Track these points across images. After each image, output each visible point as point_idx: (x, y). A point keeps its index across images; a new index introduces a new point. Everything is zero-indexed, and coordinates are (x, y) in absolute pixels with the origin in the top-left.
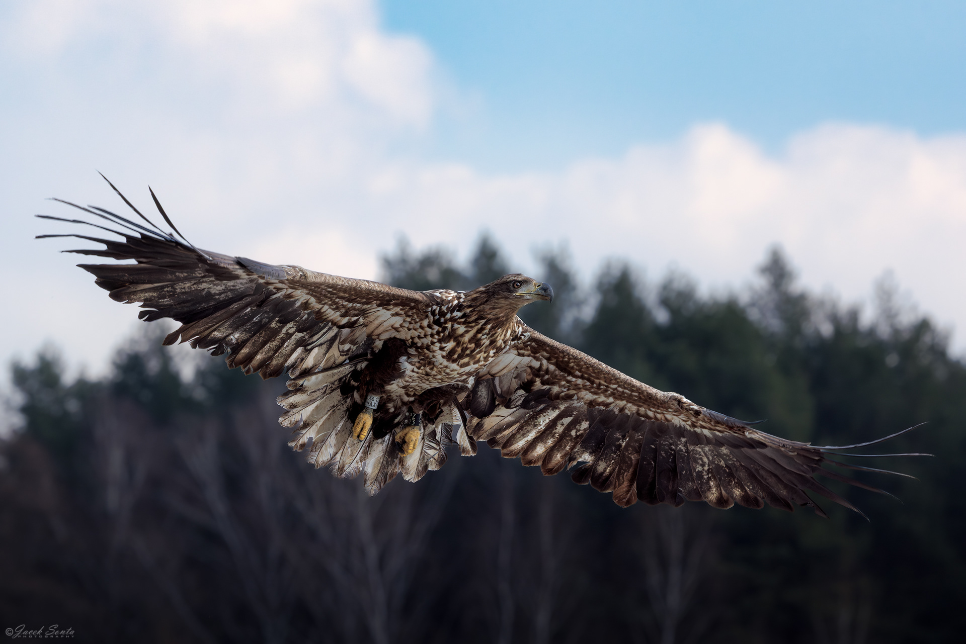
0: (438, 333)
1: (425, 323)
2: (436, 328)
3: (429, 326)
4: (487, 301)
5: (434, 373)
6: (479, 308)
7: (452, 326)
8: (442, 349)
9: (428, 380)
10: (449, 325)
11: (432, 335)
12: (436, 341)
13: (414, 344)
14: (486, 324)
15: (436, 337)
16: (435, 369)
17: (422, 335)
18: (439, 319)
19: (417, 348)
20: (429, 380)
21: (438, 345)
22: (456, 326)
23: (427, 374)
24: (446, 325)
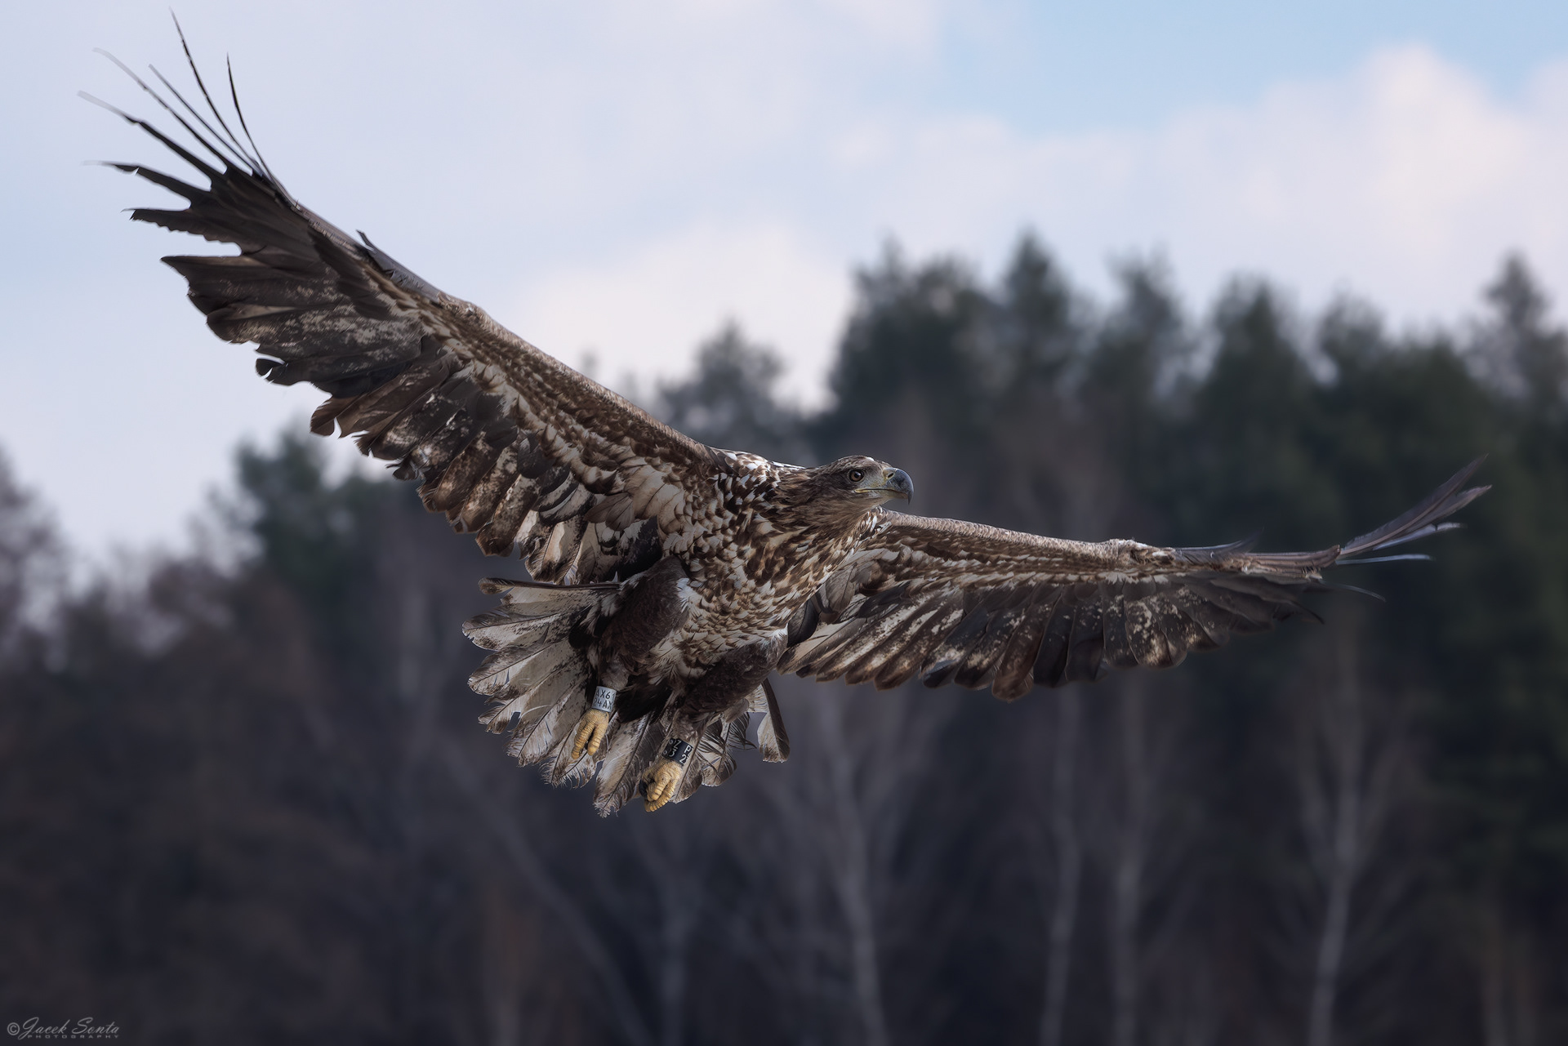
0: (732, 524)
1: (713, 507)
2: (729, 515)
3: (719, 513)
4: (810, 500)
5: (735, 605)
6: (798, 509)
7: (754, 516)
8: (741, 554)
9: (724, 625)
10: (749, 513)
11: (724, 530)
12: (730, 539)
13: (697, 552)
14: (808, 532)
15: (730, 531)
16: (736, 596)
17: (710, 532)
18: (733, 500)
19: (703, 557)
20: (728, 623)
21: (734, 546)
22: (759, 518)
23: (724, 611)
24: (745, 513)
